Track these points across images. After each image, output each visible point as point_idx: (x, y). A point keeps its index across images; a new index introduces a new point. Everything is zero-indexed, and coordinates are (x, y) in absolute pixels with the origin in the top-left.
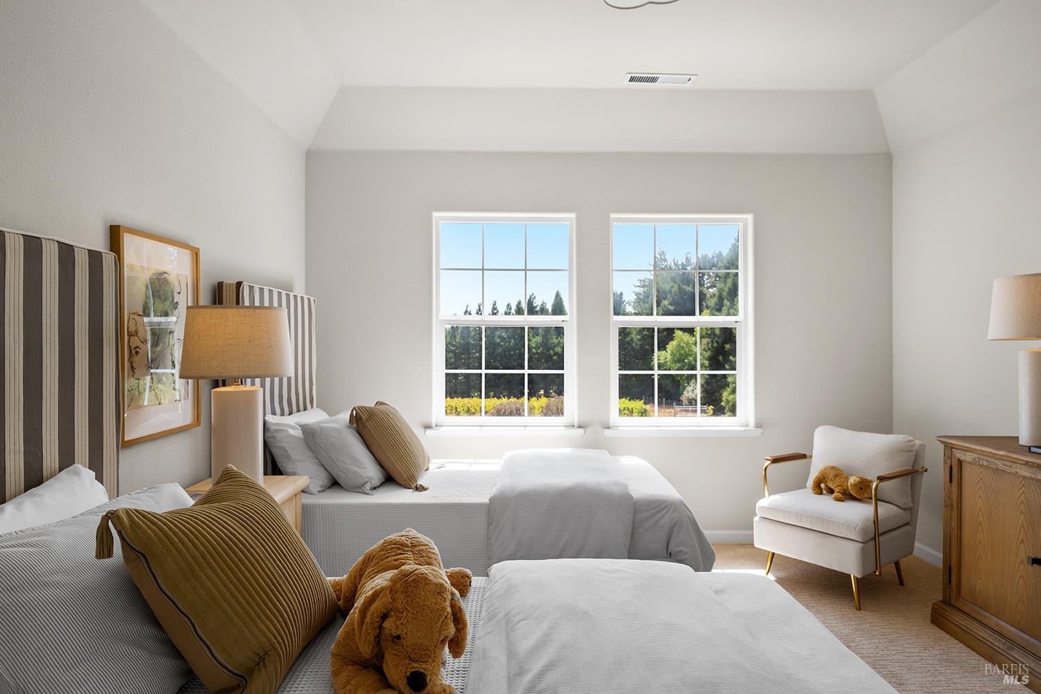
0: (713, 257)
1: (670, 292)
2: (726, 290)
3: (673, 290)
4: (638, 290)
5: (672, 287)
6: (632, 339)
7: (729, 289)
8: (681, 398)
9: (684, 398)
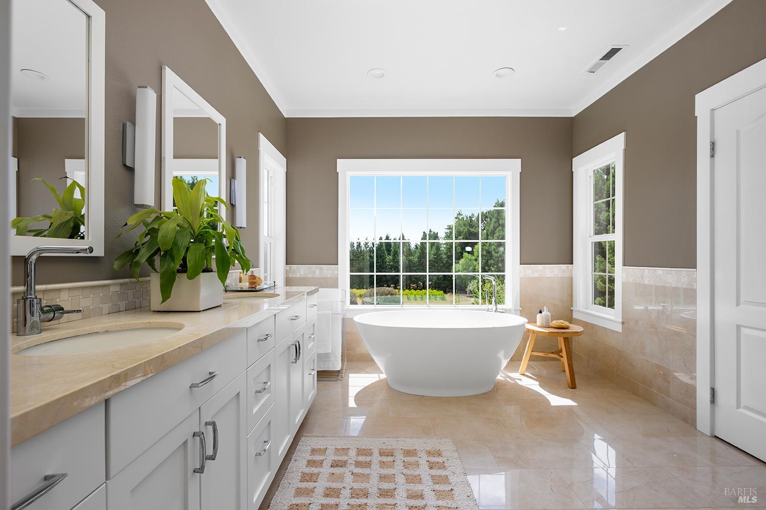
0: (486, 213)
1: (463, 232)
2: (490, 230)
3: (464, 231)
4: (447, 231)
5: (464, 229)
6: (441, 258)
7: (492, 230)
8: (466, 290)
9: (468, 290)
